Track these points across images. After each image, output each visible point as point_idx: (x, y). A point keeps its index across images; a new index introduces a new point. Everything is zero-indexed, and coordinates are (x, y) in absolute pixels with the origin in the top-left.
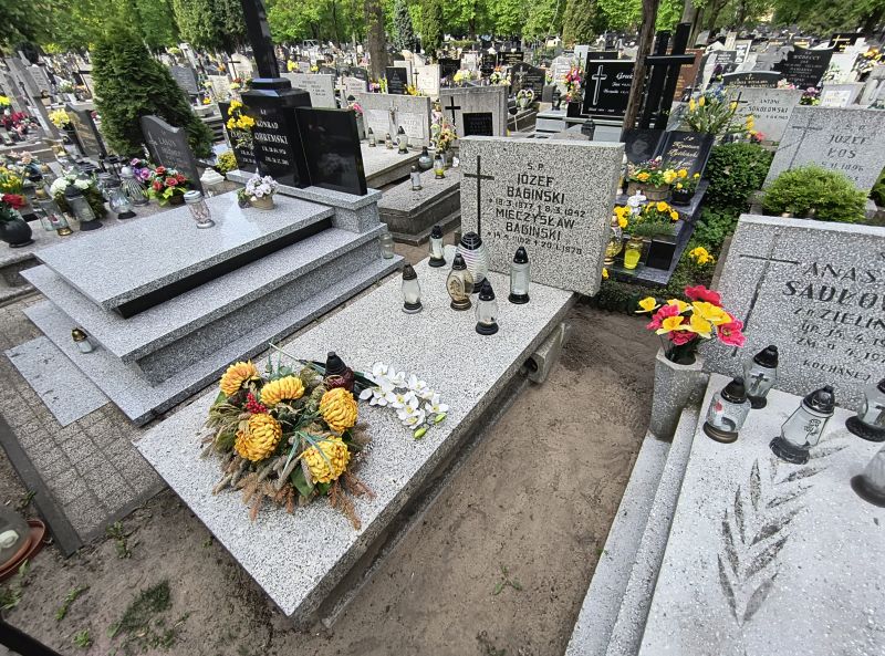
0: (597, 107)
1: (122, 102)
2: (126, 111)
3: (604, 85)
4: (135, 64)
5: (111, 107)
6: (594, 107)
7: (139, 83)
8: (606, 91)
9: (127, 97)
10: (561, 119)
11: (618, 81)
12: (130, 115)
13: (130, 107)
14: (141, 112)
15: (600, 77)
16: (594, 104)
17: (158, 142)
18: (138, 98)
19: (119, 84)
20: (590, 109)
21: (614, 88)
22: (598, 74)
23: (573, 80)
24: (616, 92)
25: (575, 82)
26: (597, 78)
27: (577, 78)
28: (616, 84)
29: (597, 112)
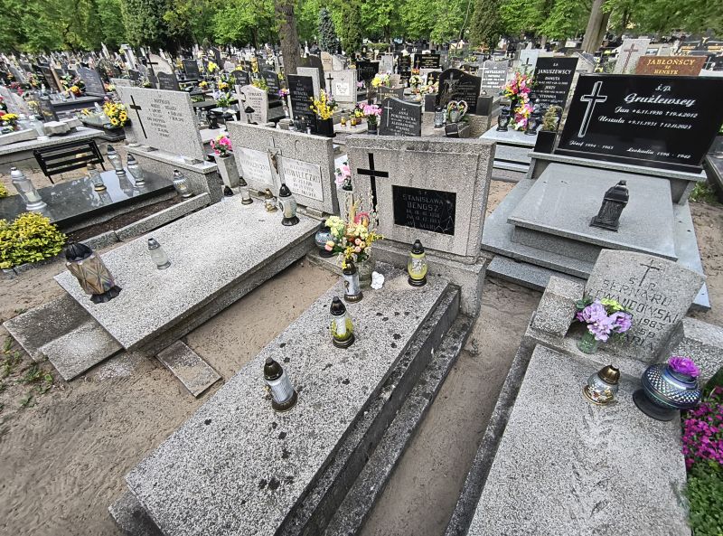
0: (585, 140)
3: (599, 110)
6: (580, 140)
8: (603, 119)
11: (625, 106)
16: (580, 135)
20: (573, 143)
21: (618, 116)
22: (593, 95)
23: (519, 92)
24: (621, 121)
25: (522, 94)
26: (590, 101)
27: (525, 91)
28: (620, 110)
29: (583, 148)
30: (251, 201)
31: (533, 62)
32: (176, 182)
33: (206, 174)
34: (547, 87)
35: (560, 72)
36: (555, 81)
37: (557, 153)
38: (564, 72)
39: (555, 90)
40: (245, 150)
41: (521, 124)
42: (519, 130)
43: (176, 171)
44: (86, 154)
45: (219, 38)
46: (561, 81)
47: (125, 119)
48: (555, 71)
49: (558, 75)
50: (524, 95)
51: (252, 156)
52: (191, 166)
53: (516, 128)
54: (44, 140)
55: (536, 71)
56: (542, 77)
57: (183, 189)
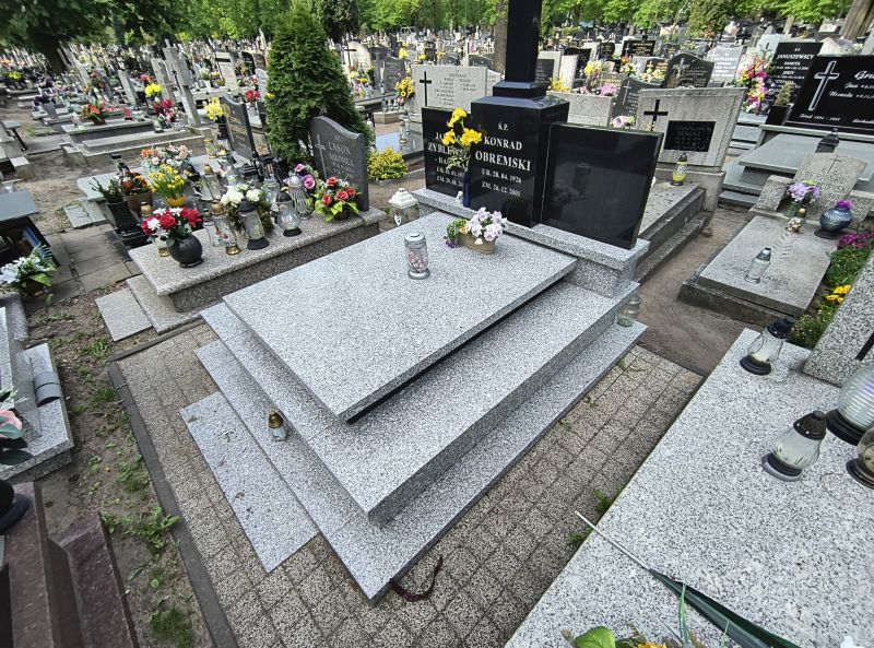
0: (815, 113)
1: (295, 100)
2: (298, 111)
3: (831, 85)
4: (315, 58)
5: (283, 105)
6: (809, 113)
7: (315, 79)
8: (833, 94)
9: (301, 95)
10: (757, 126)
11: (855, 81)
12: (302, 116)
13: (304, 107)
14: (314, 112)
15: (828, 75)
16: (810, 109)
17: (326, 146)
18: (312, 96)
19: (294, 80)
20: (803, 116)
21: (847, 91)
22: (826, 72)
23: (755, 76)
24: (850, 95)
25: (757, 79)
26: (823, 78)
27: (760, 75)
28: (851, 86)
29: (812, 120)
31: (773, 47)
35: (801, 57)
36: (795, 66)
37: (787, 125)
38: (806, 57)
39: (793, 75)
41: (753, 106)
42: (751, 112)
46: (801, 66)
48: (796, 56)
49: (798, 60)
50: (760, 80)
53: (747, 111)
55: (776, 56)
56: (781, 62)
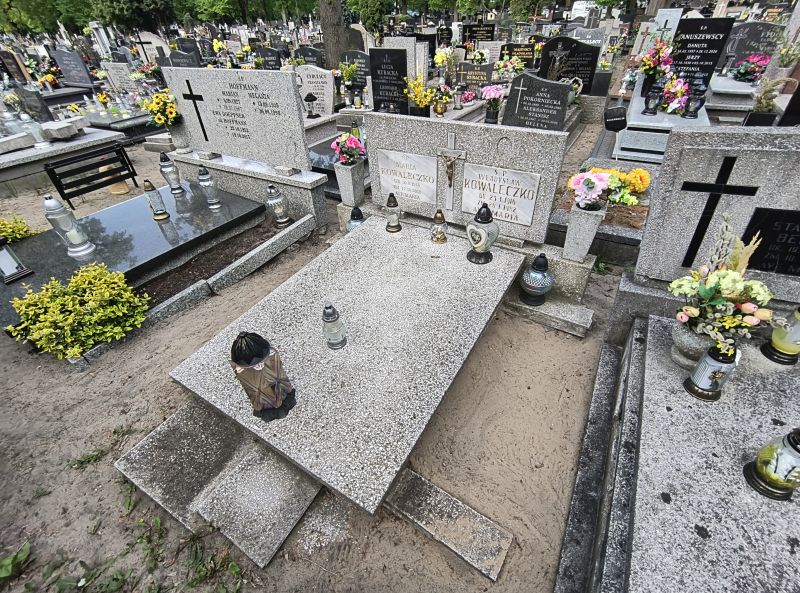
23: (660, 64)
25: (663, 67)
27: (666, 63)
30: (399, 228)
31: (674, 25)
32: (270, 202)
33: (312, 190)
34: (688, 57)
35: (708, 37)
36: (701, 49)
38: (715, 37)
39: (699, 61)
40: (393, 155)
43: (271, 187)
44: (113, 166)
45: (202, 13)
46: (709, 48)
47: (174, 115)
48: (702, 36)
49: (705, 41)
50: (666, 68)
51: (404, 162)
52: (286, 178)
53: (669, 111)
54: (43, 148)
55: (676, 35)
57: (279, 211)
